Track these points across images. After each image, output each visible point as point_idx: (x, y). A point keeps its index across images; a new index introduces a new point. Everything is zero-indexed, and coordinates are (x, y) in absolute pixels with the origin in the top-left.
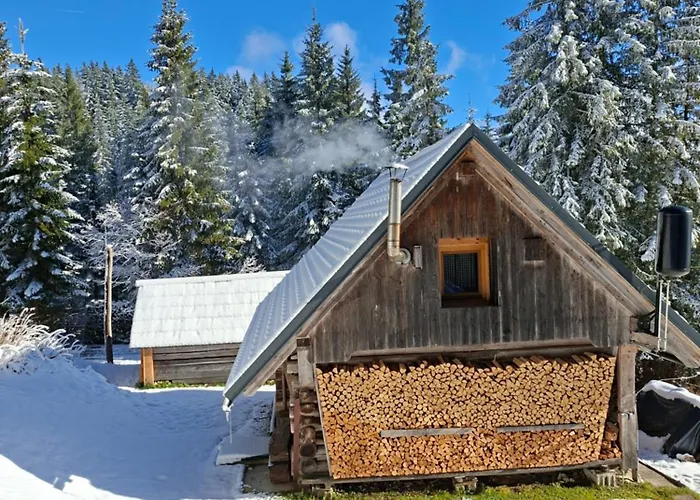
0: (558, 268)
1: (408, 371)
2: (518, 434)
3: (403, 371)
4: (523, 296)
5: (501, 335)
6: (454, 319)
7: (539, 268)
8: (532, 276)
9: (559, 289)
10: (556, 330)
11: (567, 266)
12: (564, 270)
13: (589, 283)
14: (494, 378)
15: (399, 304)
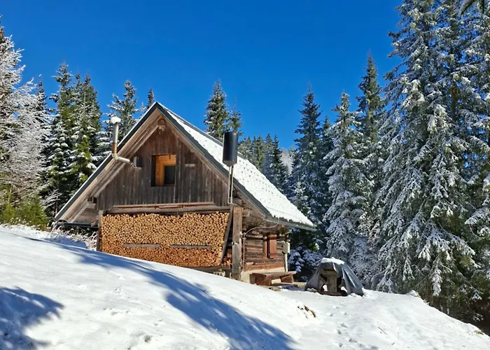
0: (201, 168)
1: (137, 217)
2: (180, 249)
3: (134, 216)
4: (185, 182)
5: (174, 200)
6: (154, 193)
7: (193, 168)
8: (189, 172)
9: (201, 178)
10: (199, 198)
11: (205, 168)
12: (204, 169)
13: (215, 176)
14: (171, 221)
15: (132, 185)
